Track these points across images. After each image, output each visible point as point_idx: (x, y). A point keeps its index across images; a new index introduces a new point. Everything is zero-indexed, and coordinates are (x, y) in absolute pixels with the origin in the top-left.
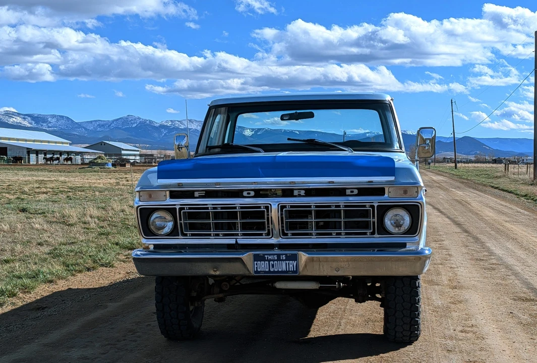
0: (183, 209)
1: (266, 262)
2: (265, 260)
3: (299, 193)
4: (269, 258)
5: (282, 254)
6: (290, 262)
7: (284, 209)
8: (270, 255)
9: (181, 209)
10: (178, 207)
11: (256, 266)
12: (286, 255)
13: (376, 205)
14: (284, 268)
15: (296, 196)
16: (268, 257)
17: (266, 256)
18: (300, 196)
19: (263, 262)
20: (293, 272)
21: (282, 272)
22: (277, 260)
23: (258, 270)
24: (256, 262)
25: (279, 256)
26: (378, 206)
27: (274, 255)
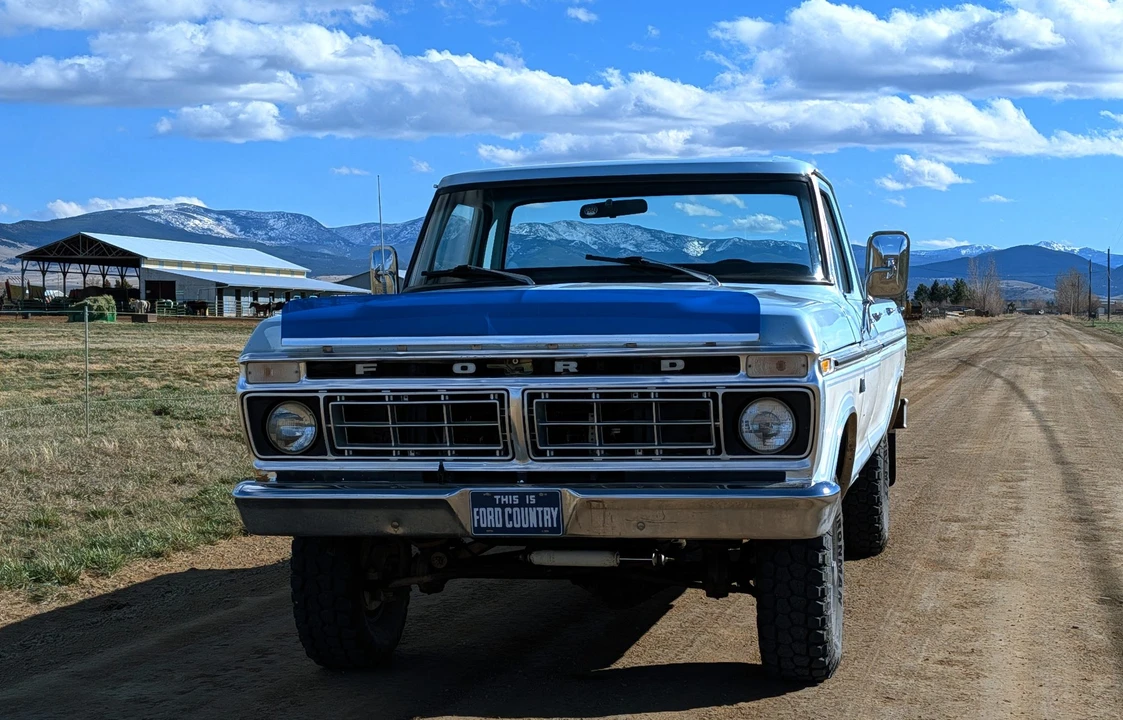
0: (334, 399)
3: (566, 367)
7: (535, 401)
9: (328, 400)
10: (321, 396)
13: (720, 392)
15: (559, 374)
16: (500, 499)
17: (497, 497)
18: (567, 373)
20: (552, 530)
22: (519, 506)
23: (483, 525)
25: (522, 496)
26: (725, 395)
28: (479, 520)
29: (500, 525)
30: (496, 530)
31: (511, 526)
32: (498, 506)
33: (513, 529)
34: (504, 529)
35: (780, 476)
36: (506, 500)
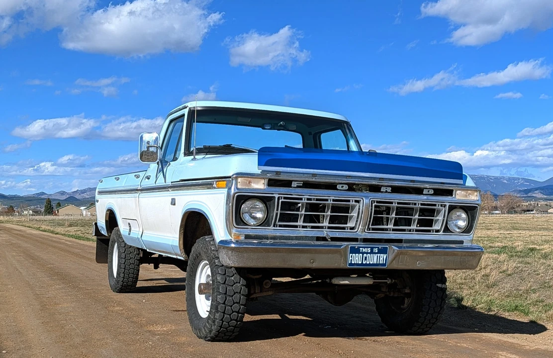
1: (360, 255)
2: (359, 253)
4: (363, 250)
5: (375, 248)
6: (382, 255)
8: (364, 247)
11: (350, 258)
12: (378, 248)
14: (375, 262)
17: (361, 249)
19: (358, 255)
21: (373, 265)
22: (370, 253)
23: (353, 262)
24: (351, 255)
27: (368, 247)
28: (351, 260)
29: (361, 262)
30: (358, 265)
31: (365, 263)
32: (361, 253)
33: (366, 265)
34: (362, 264)
35: (462, 242)
36: (365, 250)
